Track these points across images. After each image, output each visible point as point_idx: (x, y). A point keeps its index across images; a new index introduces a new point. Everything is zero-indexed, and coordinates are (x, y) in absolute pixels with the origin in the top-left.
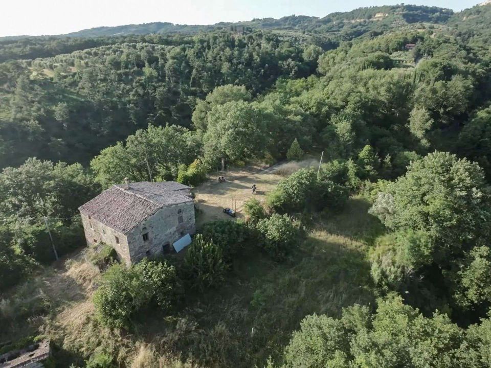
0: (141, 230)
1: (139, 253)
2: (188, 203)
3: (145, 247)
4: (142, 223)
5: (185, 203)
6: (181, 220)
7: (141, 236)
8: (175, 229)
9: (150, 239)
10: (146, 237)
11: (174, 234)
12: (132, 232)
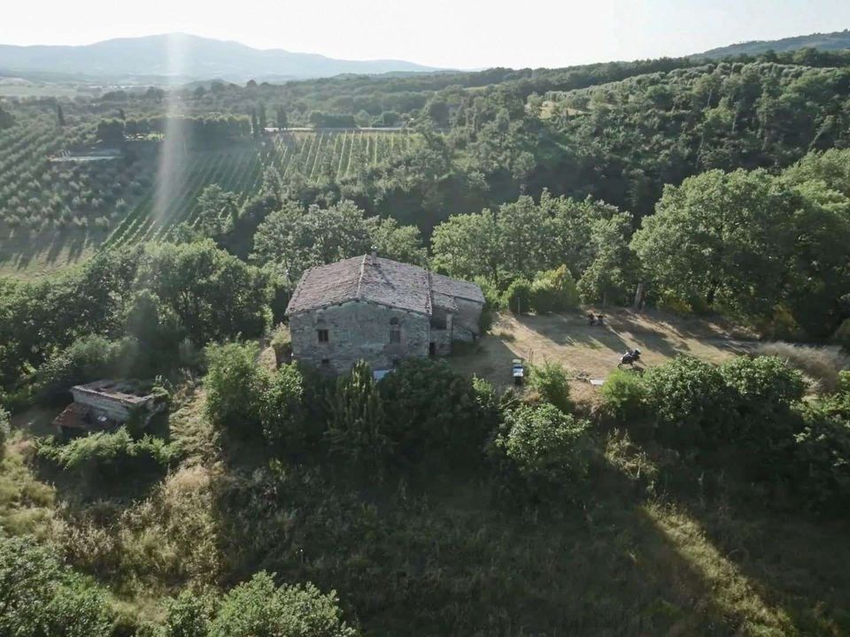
0: (316, 322)
1: (309, 355)
2: (415, 314)
3: (321, 351)
4: (318, 311)
5: (409, 311)
6: (395, 337)
7: (314, 329)
8: (381, 349)
9: (330, 341)
10: (323, 336)
11: (377, 355)
12: (299, 316)
